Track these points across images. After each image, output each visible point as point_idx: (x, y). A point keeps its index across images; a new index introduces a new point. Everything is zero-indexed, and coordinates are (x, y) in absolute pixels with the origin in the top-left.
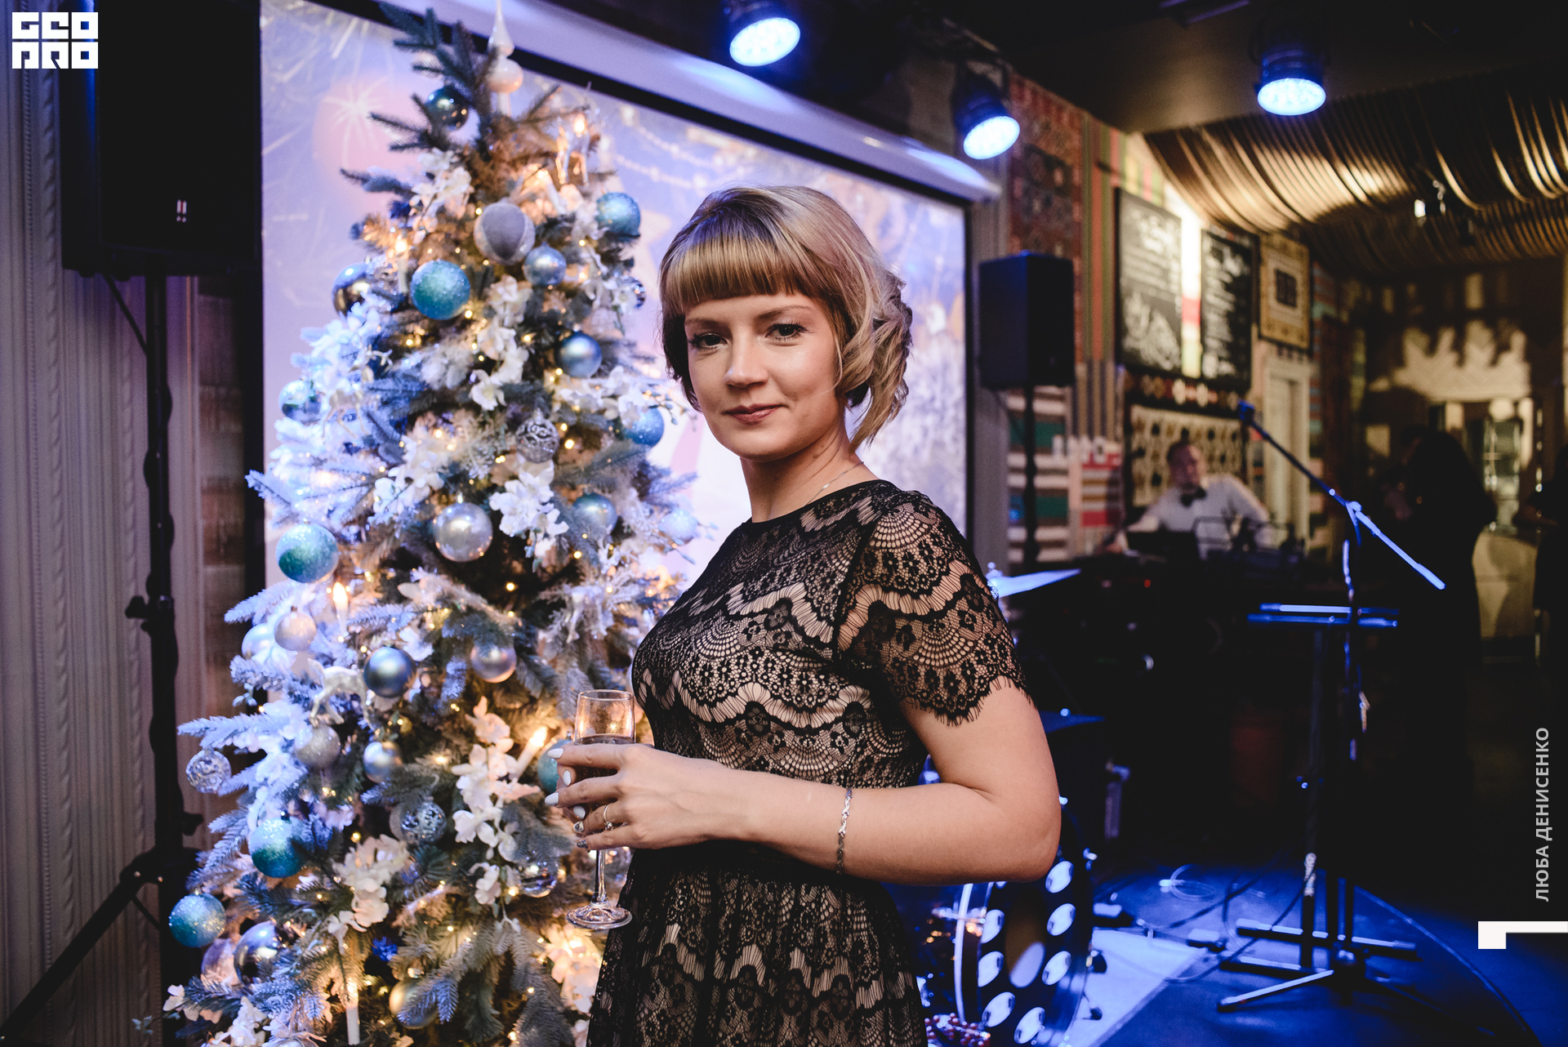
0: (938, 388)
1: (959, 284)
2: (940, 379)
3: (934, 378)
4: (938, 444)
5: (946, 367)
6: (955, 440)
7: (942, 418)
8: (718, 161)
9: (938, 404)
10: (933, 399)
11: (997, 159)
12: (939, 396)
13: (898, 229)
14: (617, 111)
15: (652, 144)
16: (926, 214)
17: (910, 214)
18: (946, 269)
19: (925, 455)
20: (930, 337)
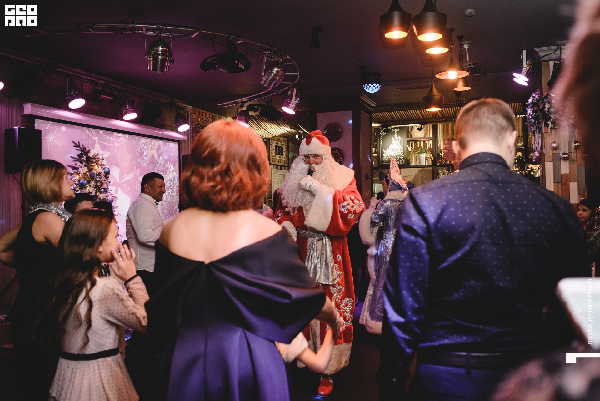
0: (172, 184)
1: (177, 159)
2: (172, 181)
3: (171, 182)
4: (172, 196)
5: (174, 179)
6: (176, 195)
7: (173, 190)
8: (120, 139)
9: (172, 187)
10: (171, 186)
11: (186, 131)
12: (172, 185)
13: (162, 149)
14: (100, 132)
15: (106, 138)
16: (169, 145)
17: (165, 145)
18: (174, 157)
19: (169, 199)
20: (170, 172)
